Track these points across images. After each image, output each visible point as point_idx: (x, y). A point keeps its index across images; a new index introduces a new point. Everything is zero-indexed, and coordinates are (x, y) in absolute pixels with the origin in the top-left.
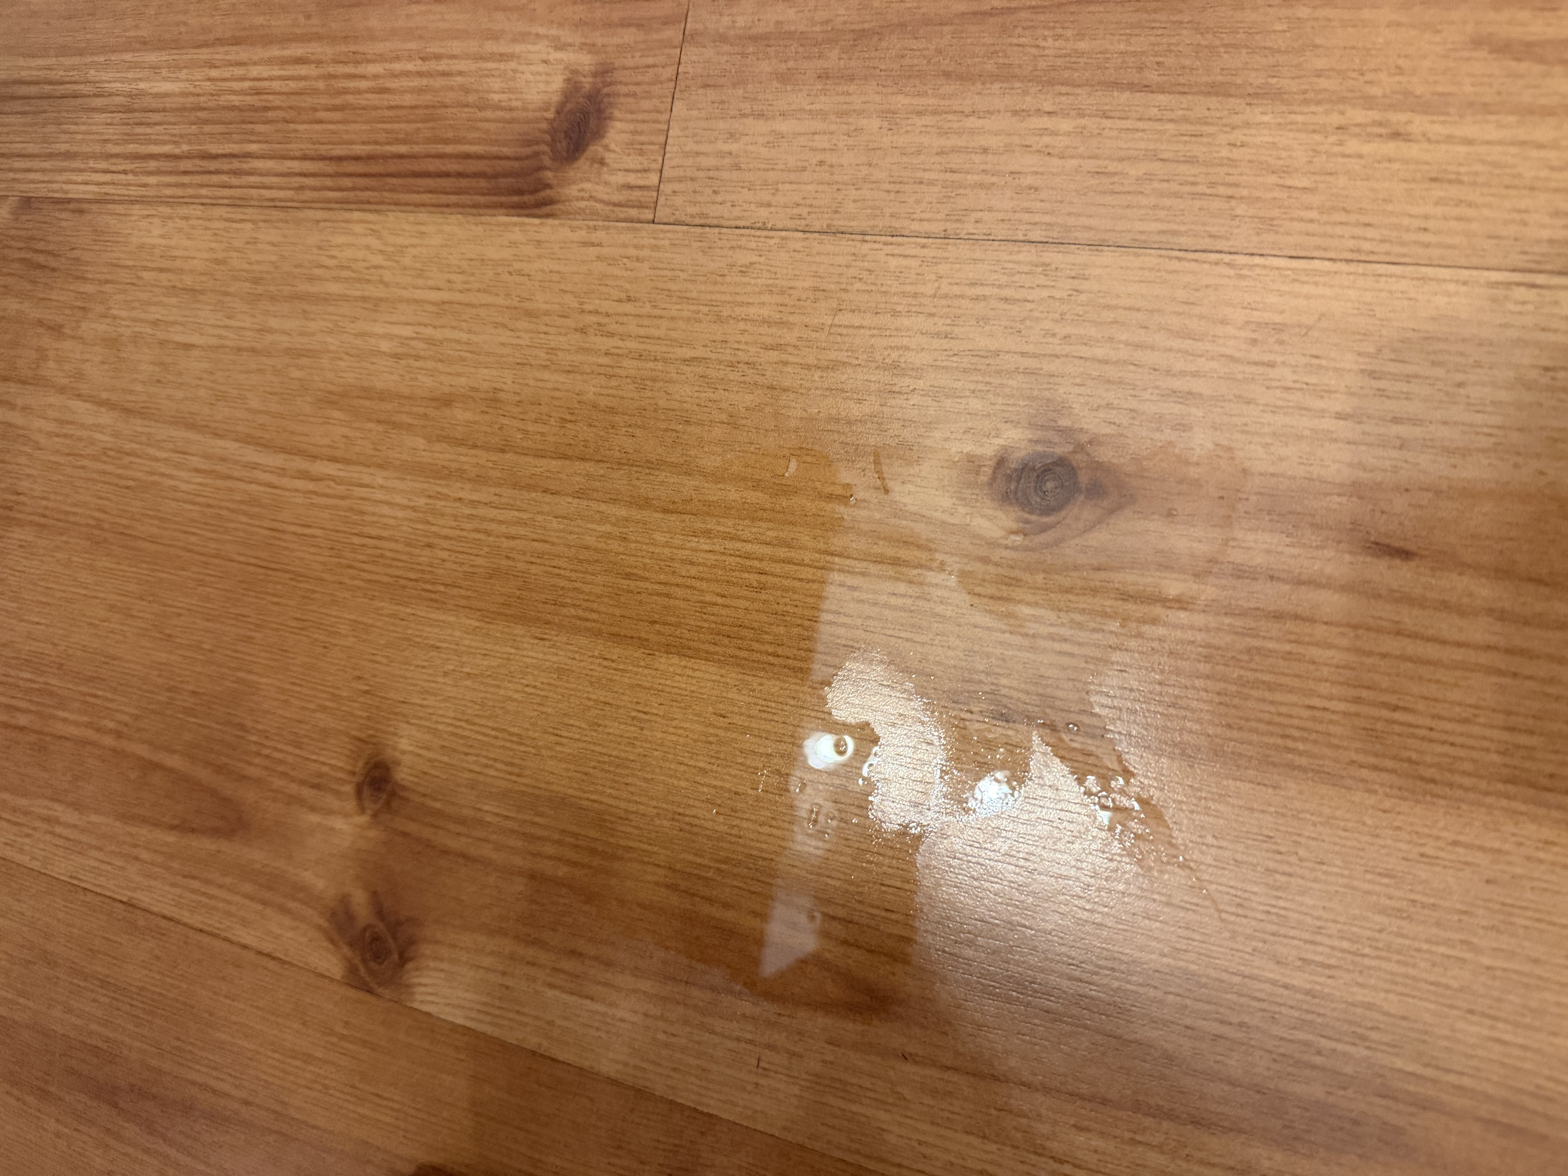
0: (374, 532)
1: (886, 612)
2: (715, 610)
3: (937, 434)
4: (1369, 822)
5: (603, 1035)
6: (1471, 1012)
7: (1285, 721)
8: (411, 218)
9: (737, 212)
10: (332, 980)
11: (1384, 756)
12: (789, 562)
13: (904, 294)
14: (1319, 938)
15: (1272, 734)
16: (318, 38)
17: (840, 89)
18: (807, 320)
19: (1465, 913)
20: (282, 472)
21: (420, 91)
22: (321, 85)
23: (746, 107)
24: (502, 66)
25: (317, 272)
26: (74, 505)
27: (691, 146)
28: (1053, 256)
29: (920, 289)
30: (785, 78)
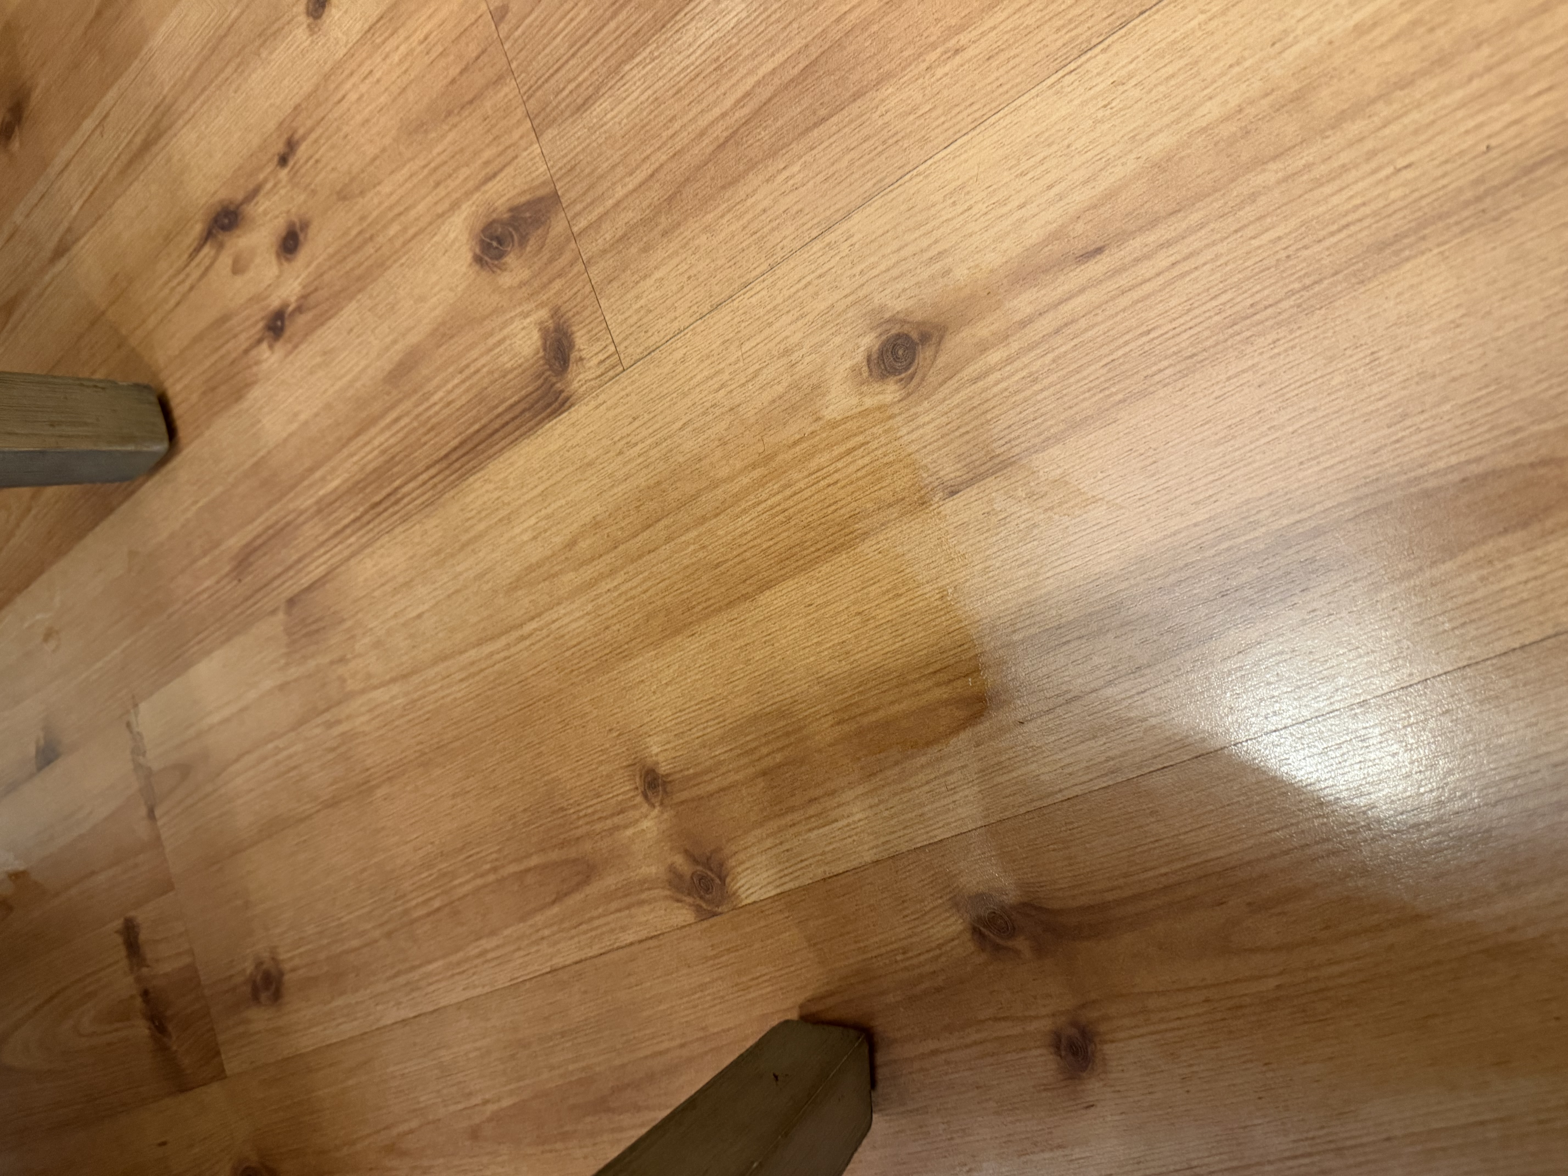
0: (574, 642)
1: (860, 483)
2: (772, 549)
3: (828, 370)
4: (1176, 402)
5: (855, 838)
6: (1301, 463)
7: (1097, 382)
8: (501, 459)
9: (662, 334)
10: (690, 925)
11: (1160, 361)
12: (795, 494)
13: (768, 312)
14: (1194, 485)
15: (1094, 395)
16: (400, 401)
17: (676, 234)
18: (728, 362)
19: (1259, 412)
20: (508, 646)
21: (467, 390)
22: (415, 424)
23: (636, 277)
24: (503, 347)
25: (467, 524)
26: (402, 752)
27: (621, 318)
28: (830, 238)
29: (775, 303)
30: (646, 249)
